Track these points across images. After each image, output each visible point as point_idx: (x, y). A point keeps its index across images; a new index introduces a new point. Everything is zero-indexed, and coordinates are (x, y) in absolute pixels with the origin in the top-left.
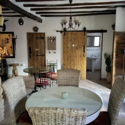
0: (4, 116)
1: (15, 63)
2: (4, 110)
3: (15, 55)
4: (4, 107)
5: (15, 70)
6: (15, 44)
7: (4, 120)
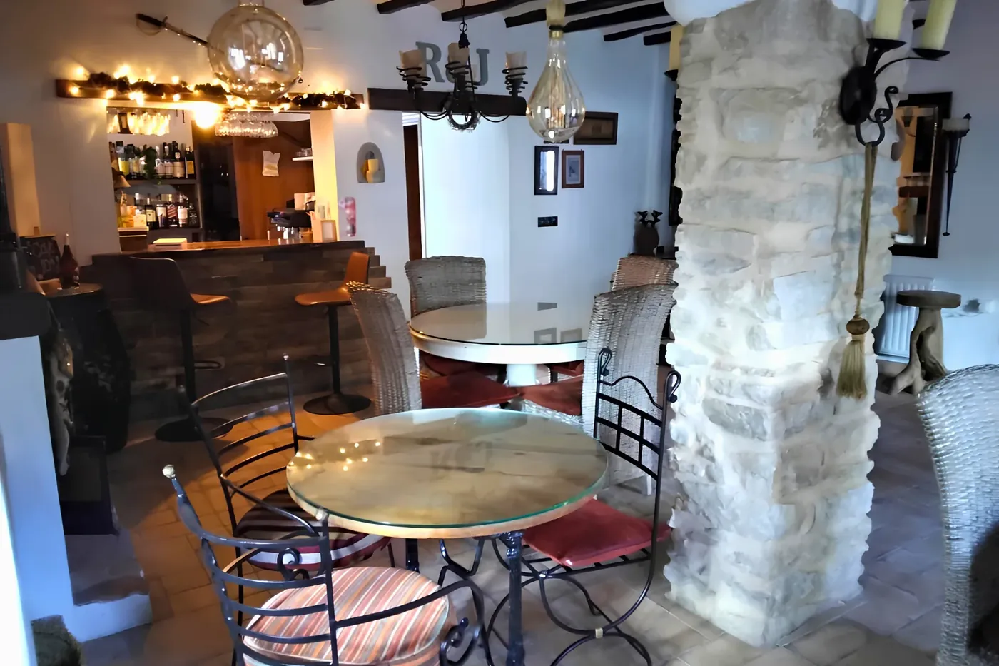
0: (861, 581)
1: (936, 286)
2: (866, 548)
3: (942, 239)
4: (867, 527)
5: (932, 329)
6: (952, 171)
7: (859, 599)
